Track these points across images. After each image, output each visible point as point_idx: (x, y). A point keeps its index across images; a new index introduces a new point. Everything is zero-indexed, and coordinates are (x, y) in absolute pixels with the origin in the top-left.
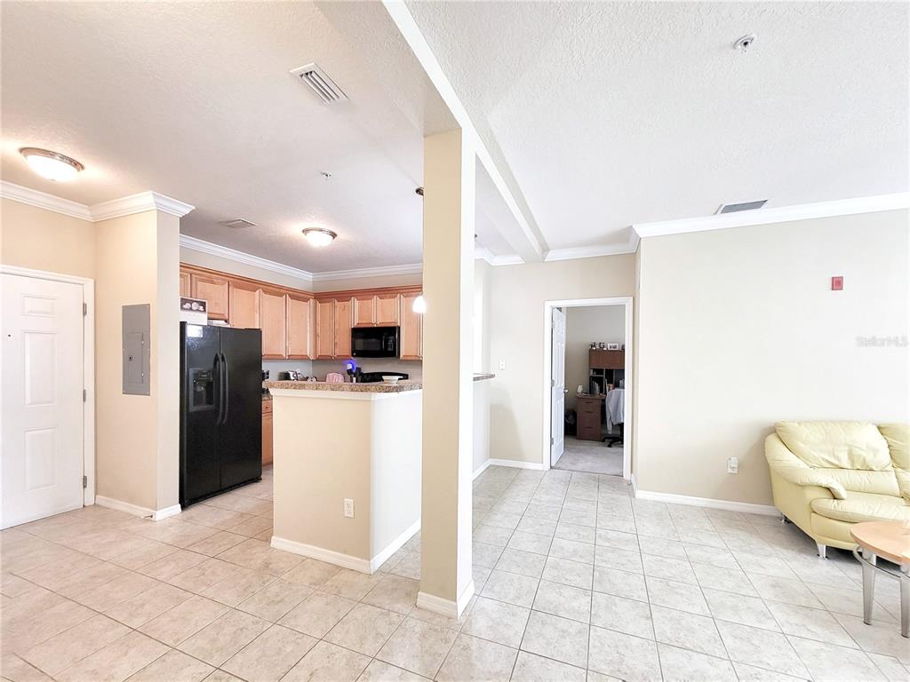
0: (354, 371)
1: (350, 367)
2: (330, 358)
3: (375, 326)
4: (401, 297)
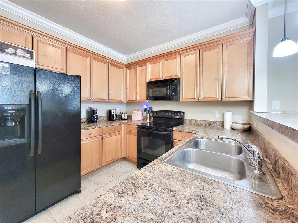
0: (148, 110)
1: (145, 107)
2: (134, 101)
3: (162, 79)
4: (181, 57)
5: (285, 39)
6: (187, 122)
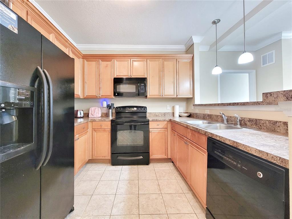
2: (95, 97)
3: (130, 77)
4: (147, 61)
5: (217, 66)
6: (148, 115)
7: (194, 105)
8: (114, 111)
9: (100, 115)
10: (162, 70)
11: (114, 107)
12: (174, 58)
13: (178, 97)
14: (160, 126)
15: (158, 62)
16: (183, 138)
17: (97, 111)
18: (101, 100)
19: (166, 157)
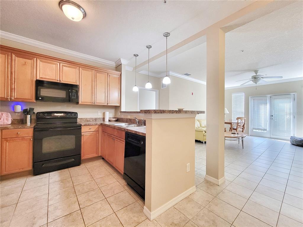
3: (59, 82)
4: (80, 70)
5: (136, 86)
6: (78, 121)
7: (120, 112)
8: (34, 117)
9: (10, 122)
10: (94, 80)
11: (34, 112)
12: (106, 71)
13: (108, 105)
14: (92, 130)
15: (91, 72)
16: (111, 136)
17: (5, 117)
18: (12, 104)
19: (97, 155)
